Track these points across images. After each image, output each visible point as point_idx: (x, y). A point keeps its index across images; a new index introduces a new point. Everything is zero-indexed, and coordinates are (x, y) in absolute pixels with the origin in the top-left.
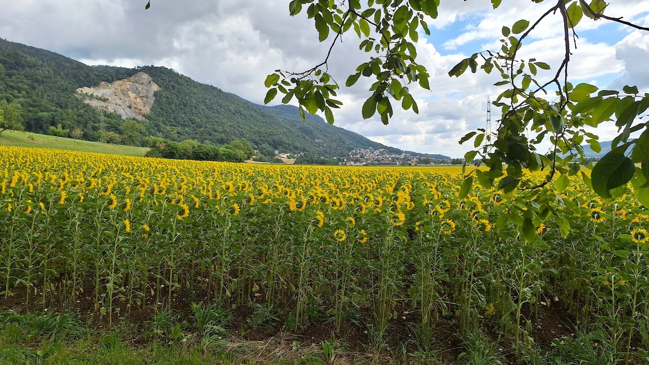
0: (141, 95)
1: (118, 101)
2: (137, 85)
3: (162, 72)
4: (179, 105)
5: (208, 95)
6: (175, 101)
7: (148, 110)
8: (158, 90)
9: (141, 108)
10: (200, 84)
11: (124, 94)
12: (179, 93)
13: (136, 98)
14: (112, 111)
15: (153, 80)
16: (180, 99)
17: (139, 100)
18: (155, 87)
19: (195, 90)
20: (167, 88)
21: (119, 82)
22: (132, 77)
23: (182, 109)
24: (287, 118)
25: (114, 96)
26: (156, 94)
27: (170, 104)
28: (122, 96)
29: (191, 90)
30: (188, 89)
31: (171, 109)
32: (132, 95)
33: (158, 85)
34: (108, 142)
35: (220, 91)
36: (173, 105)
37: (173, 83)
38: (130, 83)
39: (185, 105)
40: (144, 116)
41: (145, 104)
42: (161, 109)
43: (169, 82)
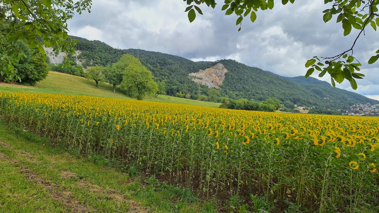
0: (218, 75)
1: (207, 79)
2: (217, 70)
3: (230, 62)
4: (238, 79)
5: (254, 73)
6: (235, 78)
7: (222, 83)
8: (227, 72)
9: (218, 82)
10: (250, 67)
11: (210, 75)
12: (238, 73)
13: (216, 77)
14: (204, 84)
15: (225, 67)
16: (238, 76)
17: (217, 78)
18: (226, 71)
19: (247, 71)
20: (231, 71)
21: (208, 69)
22: (215, 66)
23: (239, 82)
24: (303, 84)
25: (205, 77)
26: (226, 74)
27: (233, 79)
28: (209, 76)
29: (245, 71)
30: (243, 70)
31: (233, 82)
32: (214, 75)
33: (227, 69)
34: (202, 100)
35: (261, 70)
36: (234, 80)
37: (235, 68)
38: (213, 69)
39: (241, 80)
40: (219, 86)
41: (220, 80)
42: (228, 82)
43: (233, 67)
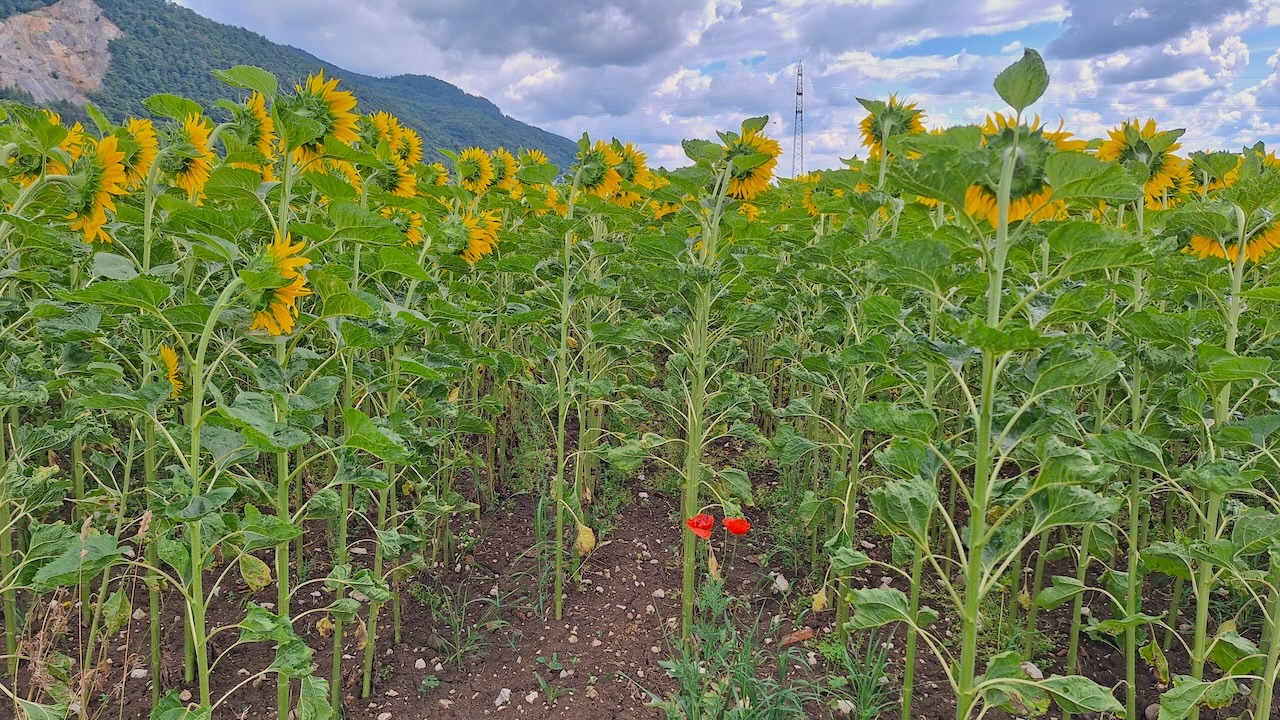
0: (79, 47)
1: (26, 62)
2: (68, 25)
4: (170, 71)
5: (237, 49)
6: (158, 63)
7: (99, 82)
8: (119, 37)
9: (83, 77)
10: (217, 26)
11: (38, 46)
12: (169, 44)
13: (67, 55)
14: (11, 84)
15: (106, 15)
16: (170, 59)
17: (74, 60)
18: (111, 32)
19: (206, 39)
20: (138, 33)
21: (23, 17)
22: (55, 7)
23: (176, 81)
24: (418, 104)
25: (14, 51)
26: (113, 47)
27: (148, 70)
28: (34, 51)
29: (196, 38)
30: (187, 37)
31: (151, 80)
32: (58, 49)
33: (117, 25)
36: (156, 72)
37: (151, 22)
38: (50, 20)
39: (183, 73)
40: (89, 96)
41: (89, 69)
42: (129, 81)
43: (144, 19)
